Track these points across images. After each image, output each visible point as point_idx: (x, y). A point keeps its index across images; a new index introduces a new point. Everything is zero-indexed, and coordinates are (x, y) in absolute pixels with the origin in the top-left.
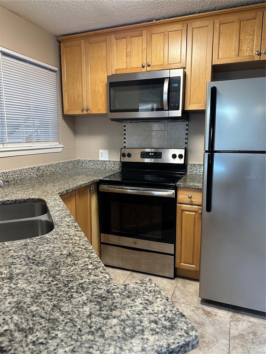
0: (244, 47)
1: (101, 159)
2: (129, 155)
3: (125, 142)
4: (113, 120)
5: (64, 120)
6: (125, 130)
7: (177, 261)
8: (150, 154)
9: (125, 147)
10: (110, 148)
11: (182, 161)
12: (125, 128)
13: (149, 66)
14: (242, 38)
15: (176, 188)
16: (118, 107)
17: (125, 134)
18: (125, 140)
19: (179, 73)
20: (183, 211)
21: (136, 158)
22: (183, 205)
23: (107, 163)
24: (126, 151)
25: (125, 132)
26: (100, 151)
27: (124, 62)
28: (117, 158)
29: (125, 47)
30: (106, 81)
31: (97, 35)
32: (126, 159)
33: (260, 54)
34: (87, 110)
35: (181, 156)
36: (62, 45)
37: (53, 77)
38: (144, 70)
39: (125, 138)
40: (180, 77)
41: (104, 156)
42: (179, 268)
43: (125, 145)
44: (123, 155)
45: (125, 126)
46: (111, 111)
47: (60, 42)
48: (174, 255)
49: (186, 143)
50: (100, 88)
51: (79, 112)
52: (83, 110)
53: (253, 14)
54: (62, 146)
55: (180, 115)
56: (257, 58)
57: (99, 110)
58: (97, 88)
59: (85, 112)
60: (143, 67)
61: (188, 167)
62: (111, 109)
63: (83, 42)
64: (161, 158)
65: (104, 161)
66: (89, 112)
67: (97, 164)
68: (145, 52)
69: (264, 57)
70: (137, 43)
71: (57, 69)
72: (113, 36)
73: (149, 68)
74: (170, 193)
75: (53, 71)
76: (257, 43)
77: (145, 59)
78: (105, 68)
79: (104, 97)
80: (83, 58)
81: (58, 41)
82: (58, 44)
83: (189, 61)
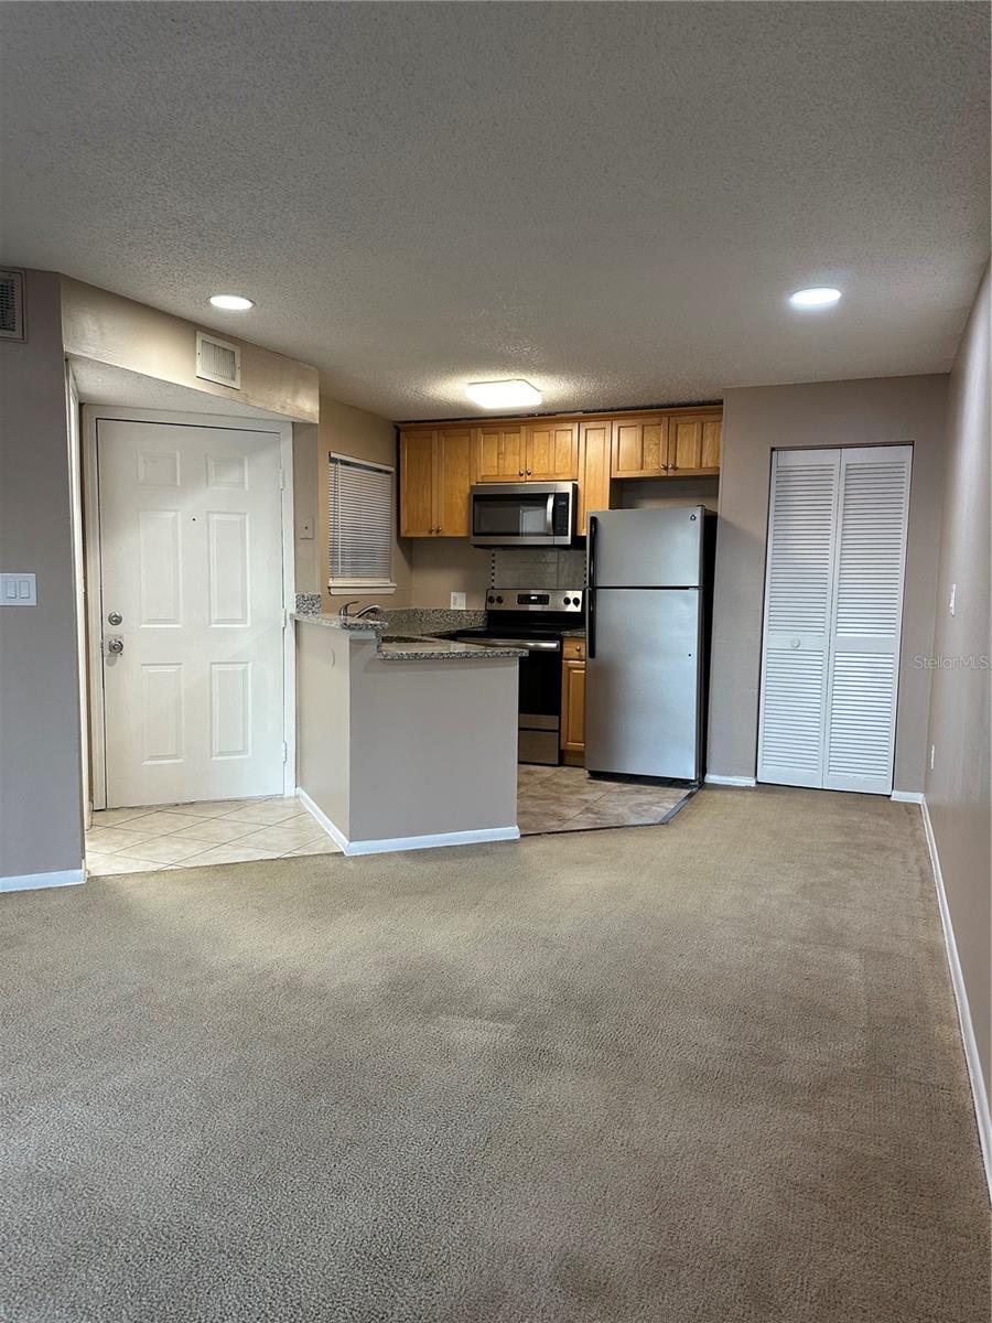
0: (649, 459)
1: (452, 608)
2: (500, 600)
3: (493, 581)
4: (476, 546)
5: (400, 547)
6: (494, 561)
7: (563, 740)
8: (533, 598)
9: (493, 587)
10: (469, 589)
11: (578, 609)
12: (493, 557)
13: (529, 474)
14: (646, 446)
15: (561, 639)
16: (484, 529)
17: (493, 568)
18: (493, 577)
19: (567, 488)
20: (570, 669)
21: (511, 604)
22: (570, 662)
23: (464, 613)
24: (495, 594)
25: (493, 565)
26: (453, 594)
27: (494, 467)
28: (480, 606)
29: (497, 446)
30: (468, 490)
31: (456, 427)
32: (495, 606)
33: (666, 468)
34: (438, 532)
35: (576, 602)
36: (402, 434)
37: (386, 482)
38: (522, 479)
39: (493, 574)
40: (568, 494)
41: (458, 602)
42: (567, 751)
43: (493, 584)
44: (491, 600)
45: (493, 554)
46: (475, 534)
47: (398, 431)
48: (559, 731)
50: (459, 501)
51: (426, 535)
52: (431, 532)
53: (657, 420)
54: (395, 585)
55: (570, 543)
56: (664, 473)
57: (456, 531)
58: (454, 500)
59: (434, 534)
60: (522, 475)
62: (475, 531)
63: (435, 433)
64: (547, 604)
65: (459, 611)
66: (440, 535)
67: (447, 616)
68: (523, 455)
69: (671, 473)
70: (513, 442)
71: (392, 469)
72: (480, 430)
73: (529, 478)
74: (553, 645)
75: (387, 472)
76: (663, 455)
77: (523, 463)
78: (466, 473)
79: (464, 514)
80: (435, 458)
81: (396, 427)
82: (395, 431)
83: (581, 472)
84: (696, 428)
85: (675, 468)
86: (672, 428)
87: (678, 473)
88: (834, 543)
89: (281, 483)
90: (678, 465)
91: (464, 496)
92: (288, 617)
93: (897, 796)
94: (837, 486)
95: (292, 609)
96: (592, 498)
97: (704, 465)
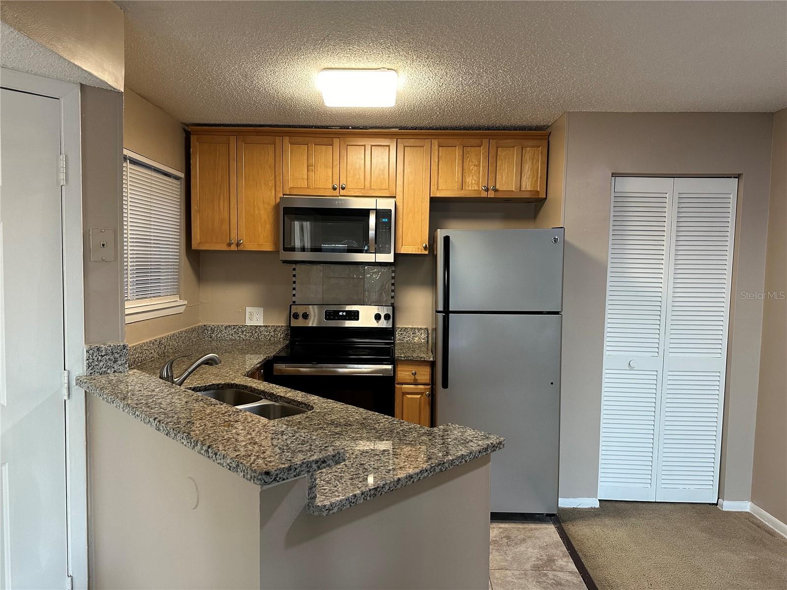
0: (469, 180)
1: (248, 323)
2: (305, 316)
3: (294, 295)
5: (189, 261)
6: (294, 276)
8: (341, 314)
9: (294, 302)
10: (267, 304)
11: (389, 324)
12: (294, 273)
13: (343, 189)
14: (466, 167)
15: (394, 363)
17: (294, 282)
18: (294, 292)
19: (388, 205)
20: (404, 394)
21: (319, 320)
22: (404, 386)
23: (262, 329)
24: (300, 310)
25: (294, 279)
26: (248, 309)
27: (303, 179)
28: (279, 321)
29: (305, 157)
31: (258, 133)
32: (299, 323)
33: (487, 190)
34: (238, 245)
35: (387, 317)
36: (193, 138)
37: (175, 189)
38: (336, 193)
39: (294, 289)
40: (390, 211)
41: (255, 317)
43: (294, 299)
44: (294, 316)
45: (294, 269)
46: (284, 249)
47: (188, 133)
49: (393, 297)
50: (262, 212)
51: (223, 247)
52: (229, 245)
53: (478, 141)
54: (186, 302)
55: (392, 261)
56: (484, 194)
57: (259, 245)
58: (257, 212)
59: (233, 248)
60: (335, 189)
61: (397, 333)
62: (285, 246)
63: (233, 138)
64: (358, 319)
65: (257, 326)
66: (241, 248)
67: (243, 332)
68: (336, 170)
69: (491, 194)
70: (324, 156)
71: (182, 175)
72: (287, 139)
73: (343, 192)
75: (177, 178)
76: (483, 176)
77: (336, 177)
78: (271, 183)
79: (269, 227)
80: (233, 164)
81: (185, 131)
82: (184, 135)
83: (399, 189)
84: (516, 151)
85: (496, 190)
86: (493, 151)
87: (499, 195)
90: (498, 187)
91: (269, 208)
92: (74, 382)
93: (728, 506)
96: (411, 215)
97: (523, 189)
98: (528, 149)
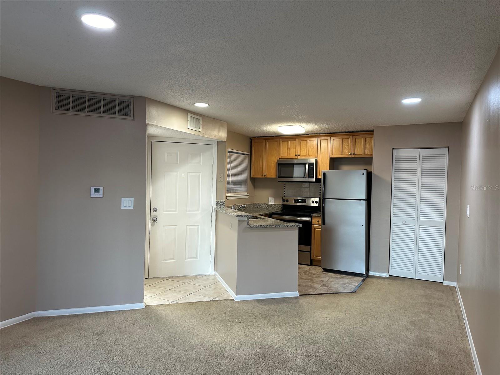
0: (344, 151)
1: (270, 203)
2: (287, 201)
3: (285, 193)
4: (279, 181)
5: (251, 181)
6: (285, 186)
7: (312, 255)
8: (300, 200)
9: (285, 196)
10: (276, 196)
11: (317, 205)
12: (285, 185)
13: (299, 156)
14: (343, 146)
15: (311, 217)
16: (282, 175)
17: (285, 189)
18: (285, 192)
19: (313, 161)
20: (315, 228)
21: (291, 202)
22: (315, 226)
23: (274, 205)
24: (286, 199)
25: (285, 188)
26: (270, 198)
27: (286, 153)
28: (280, 203)
29: (287, 145)
30: (276, 161)
31: (272, 139)
32: (286, 203)
33: (351, 154)
34: (265, 176)
35: (316, 202)
36: (253, 141)
37: (247, 158)
39: (285, 191)
40: (314, 163)
41: (272, 201)
42: (313, 259)
44: (284, 201)
45: (285, 184)
46: (279, 177)
47: (251, 140)
48: (311, 252)
49: (320, 195)
50: (273, 164)
51: (261, 177)
52: (262, 176)
53: (348, 137)
54: (249, 195)
55: (314, 181)
56: (351, 156)
57: (271, 176)
58: (271, 165)
59: (263, 177)
60: (296, 156)
63: (264, 141)
64: (305, 203)
65: (272, 204)
66: (266, 177)
67: (267, 206)
68: (297, 149)
69: (353, 156)
70: (292, 144)
71: (249, 154)
72: (281, 140)
73: (299, 157)
74: (308, 219)
75: (247, 155)
76: (350, 149)
77: (297, 152)
78: (276, 155)
79: (274, 169)
80: (264, 150)
81: (251, 139)
82: (250, 140)
83: (319, 155)
84: (363, 140)
85: (355, 154)
86: (354, 140)
87: (356, 156)
88: (418, 184)
89: (213, 162)
90: (356, 153)
91: (275, 163)
92: (213, 209)
93: (446, 283)
94: (419, 163)
95: (215, 206)
96: (323, 164)
97: (366, 153)
98: (368, 138)
